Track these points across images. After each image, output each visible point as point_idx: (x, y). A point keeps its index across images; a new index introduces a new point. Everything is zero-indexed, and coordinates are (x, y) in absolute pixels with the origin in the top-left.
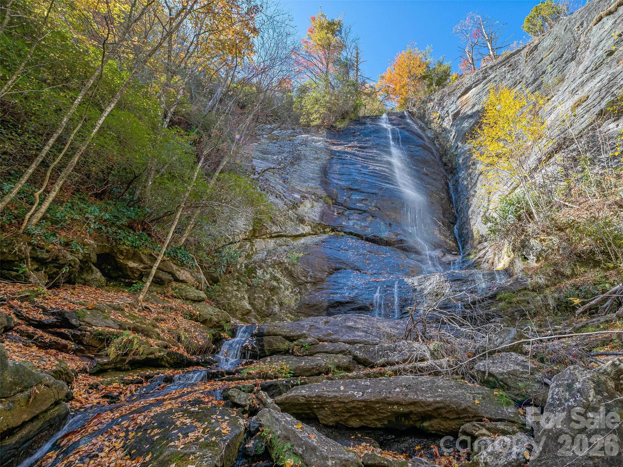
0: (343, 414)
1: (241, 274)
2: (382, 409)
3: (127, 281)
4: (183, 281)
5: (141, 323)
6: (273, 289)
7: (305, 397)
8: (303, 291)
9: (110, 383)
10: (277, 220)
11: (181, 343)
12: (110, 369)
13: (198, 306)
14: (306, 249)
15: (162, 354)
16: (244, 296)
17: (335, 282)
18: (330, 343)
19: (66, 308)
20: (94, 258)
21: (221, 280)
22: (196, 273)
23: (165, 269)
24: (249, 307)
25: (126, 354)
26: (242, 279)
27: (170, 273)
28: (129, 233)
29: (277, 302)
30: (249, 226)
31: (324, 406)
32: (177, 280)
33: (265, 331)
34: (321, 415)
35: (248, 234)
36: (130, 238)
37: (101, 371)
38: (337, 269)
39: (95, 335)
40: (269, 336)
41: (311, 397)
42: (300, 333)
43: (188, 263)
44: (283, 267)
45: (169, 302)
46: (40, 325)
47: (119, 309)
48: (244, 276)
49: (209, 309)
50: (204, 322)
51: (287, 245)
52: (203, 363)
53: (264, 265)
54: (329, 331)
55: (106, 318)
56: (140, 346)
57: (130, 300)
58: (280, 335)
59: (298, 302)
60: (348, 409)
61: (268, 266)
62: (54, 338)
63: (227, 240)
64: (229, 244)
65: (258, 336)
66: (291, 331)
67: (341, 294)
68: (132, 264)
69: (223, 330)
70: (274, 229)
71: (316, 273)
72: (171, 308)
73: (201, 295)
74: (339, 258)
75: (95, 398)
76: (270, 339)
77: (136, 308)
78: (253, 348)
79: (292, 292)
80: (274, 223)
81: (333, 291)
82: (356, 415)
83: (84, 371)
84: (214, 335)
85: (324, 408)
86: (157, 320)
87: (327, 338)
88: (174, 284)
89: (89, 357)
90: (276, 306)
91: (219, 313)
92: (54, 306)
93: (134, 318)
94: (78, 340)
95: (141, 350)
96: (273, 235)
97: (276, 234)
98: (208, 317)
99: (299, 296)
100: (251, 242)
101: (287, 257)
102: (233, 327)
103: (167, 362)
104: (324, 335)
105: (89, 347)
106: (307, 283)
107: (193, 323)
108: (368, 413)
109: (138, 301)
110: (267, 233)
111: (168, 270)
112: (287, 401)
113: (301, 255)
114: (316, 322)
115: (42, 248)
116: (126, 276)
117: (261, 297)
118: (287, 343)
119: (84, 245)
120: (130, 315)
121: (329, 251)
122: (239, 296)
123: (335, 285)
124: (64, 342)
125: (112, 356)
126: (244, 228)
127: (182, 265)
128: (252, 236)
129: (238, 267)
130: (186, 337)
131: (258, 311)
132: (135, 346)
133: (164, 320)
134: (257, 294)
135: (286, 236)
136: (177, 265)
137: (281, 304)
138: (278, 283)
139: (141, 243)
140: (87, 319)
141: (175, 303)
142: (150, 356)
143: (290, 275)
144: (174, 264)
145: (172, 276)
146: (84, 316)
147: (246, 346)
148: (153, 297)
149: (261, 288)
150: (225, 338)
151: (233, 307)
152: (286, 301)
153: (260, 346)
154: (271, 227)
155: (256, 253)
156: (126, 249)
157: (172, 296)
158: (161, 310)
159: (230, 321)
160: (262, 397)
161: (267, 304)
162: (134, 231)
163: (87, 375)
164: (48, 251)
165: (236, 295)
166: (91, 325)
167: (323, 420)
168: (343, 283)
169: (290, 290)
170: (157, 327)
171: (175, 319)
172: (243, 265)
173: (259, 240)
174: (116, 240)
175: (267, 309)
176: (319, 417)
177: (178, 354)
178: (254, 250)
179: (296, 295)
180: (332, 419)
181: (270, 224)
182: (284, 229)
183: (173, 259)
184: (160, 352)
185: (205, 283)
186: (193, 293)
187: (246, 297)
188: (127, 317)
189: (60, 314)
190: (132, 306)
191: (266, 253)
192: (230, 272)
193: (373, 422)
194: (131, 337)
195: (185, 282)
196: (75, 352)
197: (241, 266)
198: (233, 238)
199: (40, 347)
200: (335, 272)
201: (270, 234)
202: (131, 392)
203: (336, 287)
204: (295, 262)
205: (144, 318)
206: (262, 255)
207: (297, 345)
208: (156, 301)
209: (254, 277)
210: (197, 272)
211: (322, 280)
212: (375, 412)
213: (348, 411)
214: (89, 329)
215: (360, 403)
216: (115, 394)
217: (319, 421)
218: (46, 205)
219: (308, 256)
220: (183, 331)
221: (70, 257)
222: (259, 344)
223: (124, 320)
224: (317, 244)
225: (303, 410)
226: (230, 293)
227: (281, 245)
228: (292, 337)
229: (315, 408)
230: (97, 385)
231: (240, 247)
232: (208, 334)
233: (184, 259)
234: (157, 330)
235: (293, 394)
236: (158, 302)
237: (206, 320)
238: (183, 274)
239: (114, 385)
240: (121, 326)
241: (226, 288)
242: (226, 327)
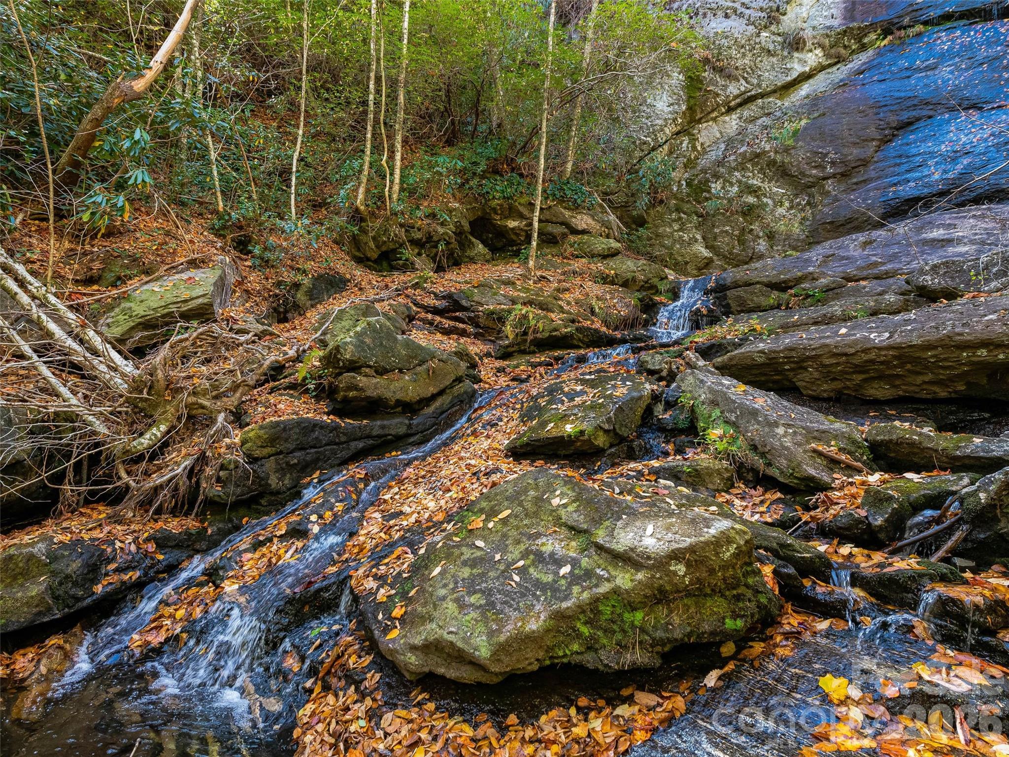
0: (848, 377)
1: (682, 200)
2: (945, 359)
3: (515, 248)
4: (584, 232)
5: (537, 295)
6: (749, 212)
7: (764, 353)
8: (818, 198)
9: (517, 366)
10: (737, 68)
11: (596, 316)
12: (514, 352)
13: (612, 263)
14: (815, 105)
15: (569, 329)
16: (694, 237)
17: (900, 156)
18: (875, 282)
19: (453, 290)
20: (467, 227)
21: (650, 220)
22: (600, 215)
23: (554, 219)
24: (706, 253)
25: (525, 333)
26: (686, 207)
27: (562, 224)
28: (496, 180)
29: (761, 234)
30: (679, 105)
31: (805, 364)
32: (575, 232)
33: (729, 280)
34: (802, 380)
35: (680, 121)
36: (498, 188)
37: (506, 355)
38: (905, 126)
39: (488, 315)
40: (736, 288)
41: (775, 352)
42: (799, 274)
43: (584, 201)
44: (763, 161)
45: (570, 265)
46: (436, 311)
47: (509, 283)
48: (687, 202)
49: (629, 263)
50: (625, 284)
51: (769, 114)
52: (631, 339)
53: (722, 170)
54: (874, 258)
55: (495, 294)
56: (538, 322)
57: (520, 271)
58: (758, 283)
59: (808, 223)
60: (856, 366)
61: (731, 170)
62: (452, 323)
63: (645, 147)
64: (649, 153)
65: (716, 292)
66: (780, 274)
67: (920, 179)
68: (512, 224)
69: (658, 292)
70: (733, 89)
71: (845, 151)
72: (575, 273)
73: (613, 245)
74: (910, 94)
75: (503, 381)
76: (740, 292)
77: (530, 280)
78: (710, 311)
79: (791, 208)
80: (728, 76)
81: (895, 179)
82: (881, 377)
83: (488, 355)
84: (641, 300)
85: (805, 369)
86: (558, 290)
87: (865, 273)
88: (572, 238)
89: (490, 340)
90: (761, 241)
91: (645, 267)
92: (442, 290)
93: (528, 290)
94: (474, 322)
95: (540, 325)
96: (733, 103)
97: (738, 101)
98: (629, 275)
99: (809, 212)
100: (690, 134)
101: (769, 139)
102: (674, 285)
103: (580, 340)
104: (859, 268)
105: (487, 329)
106: (824, 179)
107: (608, 288)
108: (908, 370)
109: (529, 270)
110: (718, 105)
111: (559, 220)
112: (734, 362)
113: (803, 122)
114: (839, 248)
115: (413, 227)
116: (512, 243)
117: (726, 232)
118: (775, 294)
119: (451, 212)
120: (523, 287)
121: (877, 90)
122: (686, 237)
123: (899, 165)
124: (461, 326)
125: (511, 337)
126: (670, 112)
127: (576, 207)
128: (690, 122)
129: (675, 189)
130: (600, 308)
131: (725, 257)
132: (533, 323)
133: (567, 290)
134: (718, 227)
135: (762, 96)
136: (569, 209)
137: (771, 236)
138: (758, 197)
139: (514, 191)
140: (476, 299)
141: (577, 265)
142: (554, 334)
143: (782, 173)
144: (565, 208)
145: (567, 227)
146: (472, 296)
147: (698, 310)
148: (548, 261)
149: (723, 214)
150: (662, 303)
151: (680, 259)
152: (781, 227)
153: (723, 306)
154: (725, 87)
155: (704, 151)
156: (498, 205)
157: (573, 255)
158: (562, 277)
159: (666, 278)
160: (690, 359)
161: (742, 242)
162: (502, 176)
163: (493, 359)
164: (419, 230)
165: (681, 237)
166: (482, 305)
167: (808, 388)
168: (925, 153)
169: (787, 204)
170: (560, 299)
171: (581, 286)
172: (684, 183)
173: (705, 125)
174: (483, 195)
175: (744, 250)
176: (799, 384)
177: (591, 329)
178: (699, 148)
179: (803, 210)
180: (825, 387)
181: (721, 82)
182: (755, 81)
183: (562, 200)
184: (566, 327)
185: (618, 226)
186: (601, 244)
187: (699, 237)
188: (519, 290)
189: (449, 297)
190: (525, 277)
191: (723, 146)
192: (661, 202)
193: (925, 387)
194: (523, 312)
195: (588, 232)
196: (477, 336)
197: (680, 185)
198: (655, 140)
199: (443, 333)
200: (901, 132)
201: (726, 103)
202: (541, 375)
203: (905, 167)
204: (790, 142)
205: (541, 289)
206: (714, 155)
207: (795, 296)
208: (552, 266)
209: (707, 199)
210: (602, 213)
211: (864, 163)
212: (927, 368)
213: (859, 369)
214: (481, 309)
215: (883, 353)
216: (523, 376)
217: (801, 393)
218: (397, 172)
219: (821, 120)
220: (595, 299)
221: (441, 230)
222: (720, 304)
223: (516, 294)
224: (843, 85)
225: (766, 375)
226: (669, 237)
227: (753, 120)
228: (784, 282)
229: (788, 370)
230: (504, 369)
231: (671, 152)
232: (632, 299)
233: (575, 197)
234: (560, 303)
235: (743, 350)
236: (556, 268)
237: (628, 280)
238: (582, 221)
239: (522, 368)
240: (514, 302)
241: (661, 230)
242: (662, 287)
